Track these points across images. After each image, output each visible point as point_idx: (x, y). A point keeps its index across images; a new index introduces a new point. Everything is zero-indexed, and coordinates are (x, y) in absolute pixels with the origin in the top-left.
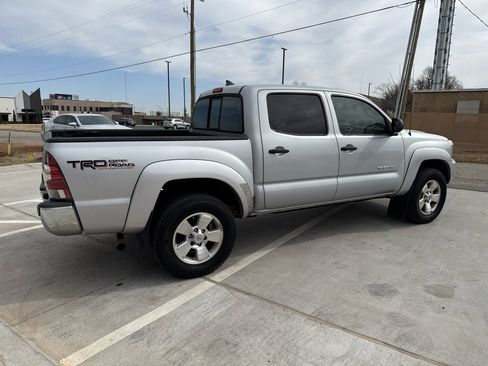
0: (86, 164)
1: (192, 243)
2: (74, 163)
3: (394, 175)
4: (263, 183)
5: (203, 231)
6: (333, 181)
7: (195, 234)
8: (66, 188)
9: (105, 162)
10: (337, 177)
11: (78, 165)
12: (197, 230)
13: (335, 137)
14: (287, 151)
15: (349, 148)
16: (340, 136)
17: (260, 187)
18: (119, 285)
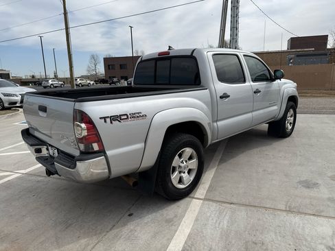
0: (115, 118)
1: (180, 172)
2: (105, 118)
3: (275, 108)
4: (217, 121)
5: (186, 161)
6: (249, 115)
7: (181, 165)
8: (99, 141)
9: (126, 115)
10: (252, 112)
11: (108, 120)
12: (182, 162)
13: (249, 84)
14: (229, 96)
15: (257, 92)
16: (252, 83)
17: (215, 124)
18: (130, 215)
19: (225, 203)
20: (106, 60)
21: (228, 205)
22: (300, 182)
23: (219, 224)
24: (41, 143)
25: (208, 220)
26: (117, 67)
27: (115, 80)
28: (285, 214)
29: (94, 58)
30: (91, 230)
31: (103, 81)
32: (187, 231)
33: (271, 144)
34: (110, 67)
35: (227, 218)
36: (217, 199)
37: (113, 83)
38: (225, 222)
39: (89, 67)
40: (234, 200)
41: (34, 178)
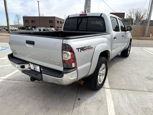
0: (82, 49)
1: (100, 76)
2: (78, 49)
4: (112, 50)
5: (102, 70)
7: (100, 72)
10: (121, 46)
15: (123, 36)
18: (79, 99)
19: (121, 89)
20: (24, 18)
21: (122, 90)
22: (145, 77)
23: (125, 100)
24: (24, 62)
25: (118, 99)
26: (30, 21)
27: (30, 28)
28: (149, 93)
29: (17, 16)
30: (63, 110)
31: (23, 28)
32: (113, 106)
33: (123, 60)
34: (26, 21)
35: (126, 97)
36: (116, 88)
37: (28, 29)
38: (127, 99)
39: (15, 21)
40: (124, 88)
41: (11, 81)
